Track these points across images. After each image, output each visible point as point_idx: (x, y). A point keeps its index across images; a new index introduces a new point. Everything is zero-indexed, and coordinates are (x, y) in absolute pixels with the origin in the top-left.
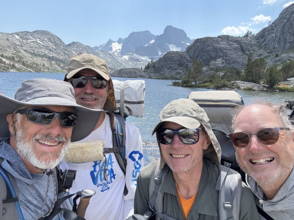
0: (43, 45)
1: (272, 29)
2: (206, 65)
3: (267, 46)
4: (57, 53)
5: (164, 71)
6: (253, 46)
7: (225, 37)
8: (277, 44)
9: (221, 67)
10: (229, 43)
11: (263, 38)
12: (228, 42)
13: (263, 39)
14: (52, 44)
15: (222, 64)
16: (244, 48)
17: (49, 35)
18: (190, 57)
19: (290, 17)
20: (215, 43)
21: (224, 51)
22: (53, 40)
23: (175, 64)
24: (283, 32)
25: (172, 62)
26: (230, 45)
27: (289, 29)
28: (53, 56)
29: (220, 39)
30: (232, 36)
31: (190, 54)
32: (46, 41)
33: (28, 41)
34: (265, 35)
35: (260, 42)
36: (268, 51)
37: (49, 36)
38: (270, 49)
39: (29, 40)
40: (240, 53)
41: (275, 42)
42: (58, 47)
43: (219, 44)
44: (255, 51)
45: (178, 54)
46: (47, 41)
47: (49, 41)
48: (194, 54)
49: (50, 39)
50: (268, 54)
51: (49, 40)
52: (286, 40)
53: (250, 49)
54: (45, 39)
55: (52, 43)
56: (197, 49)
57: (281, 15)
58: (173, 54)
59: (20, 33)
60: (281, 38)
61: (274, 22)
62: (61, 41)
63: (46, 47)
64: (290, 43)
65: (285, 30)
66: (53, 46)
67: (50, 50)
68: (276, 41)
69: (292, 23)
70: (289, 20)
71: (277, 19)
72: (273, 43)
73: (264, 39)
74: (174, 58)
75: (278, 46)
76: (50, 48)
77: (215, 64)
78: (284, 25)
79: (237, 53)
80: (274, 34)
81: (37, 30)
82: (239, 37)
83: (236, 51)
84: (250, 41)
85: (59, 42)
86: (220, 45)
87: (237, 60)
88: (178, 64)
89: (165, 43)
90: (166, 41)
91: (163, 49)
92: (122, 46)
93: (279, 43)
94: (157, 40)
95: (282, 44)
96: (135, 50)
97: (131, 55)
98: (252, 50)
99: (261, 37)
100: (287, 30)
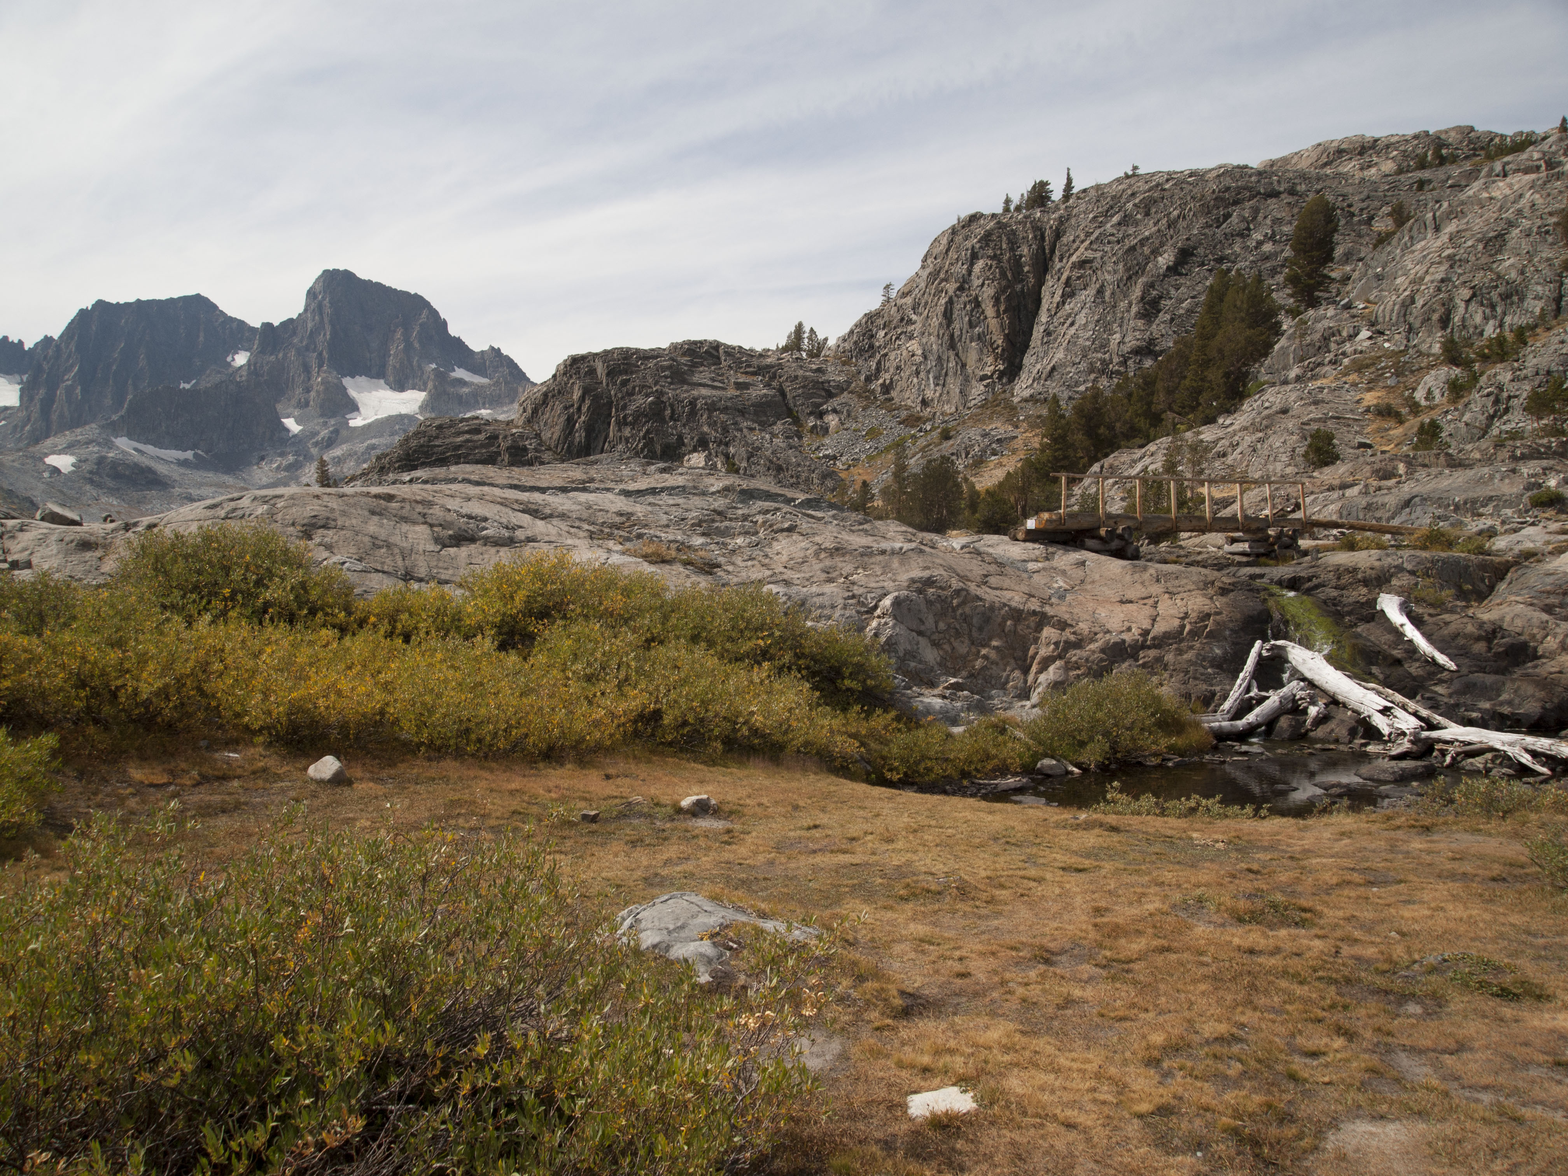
1: (902, 319)
3: (892, 392)
6: (834, 391)
7: (706, 352)
8: (932, 386)
10: (728, 380)
11: (872, 356)
12: (723, 375)
13: (873, 364)
16: (798, 400)
18: (550, 448)
19: (970, 272)
24: (952, 337)
27: (970, 321)
31: (547, 435)
34: (877, 344)
35: (862, 376)
36: (904, 413)
38: (908, 408)
40: (785, 426)
41: (922, 375)
44: (847, 417)
48: (570, 433)
50: (901, 431)
52: (969, 370)
53: (824, 407)
57: (930, 260)
60: (944, 358)
61: (907, 289)
64: (984, 383)
65: (956, 325)
68: (928, 372)
69: (980, 299)
70: (967, 286)
72: (915, 380)
73: (875, 360)
75: (938, 395)
78: (950, 302)
80: (914, 341)
83: (764, 418)
84: (816, 369)
86: (688, 387)
89: (320, 366)
90: (325, 355)
91: (307, 404)
92: (21, 390)
93: (941, 379)
94: (262, 351)
95: (954, 385)
96: (123, 412)
97: (99, 444)
98: (835, 411)
99: (861, 351)
100: (966, 326)
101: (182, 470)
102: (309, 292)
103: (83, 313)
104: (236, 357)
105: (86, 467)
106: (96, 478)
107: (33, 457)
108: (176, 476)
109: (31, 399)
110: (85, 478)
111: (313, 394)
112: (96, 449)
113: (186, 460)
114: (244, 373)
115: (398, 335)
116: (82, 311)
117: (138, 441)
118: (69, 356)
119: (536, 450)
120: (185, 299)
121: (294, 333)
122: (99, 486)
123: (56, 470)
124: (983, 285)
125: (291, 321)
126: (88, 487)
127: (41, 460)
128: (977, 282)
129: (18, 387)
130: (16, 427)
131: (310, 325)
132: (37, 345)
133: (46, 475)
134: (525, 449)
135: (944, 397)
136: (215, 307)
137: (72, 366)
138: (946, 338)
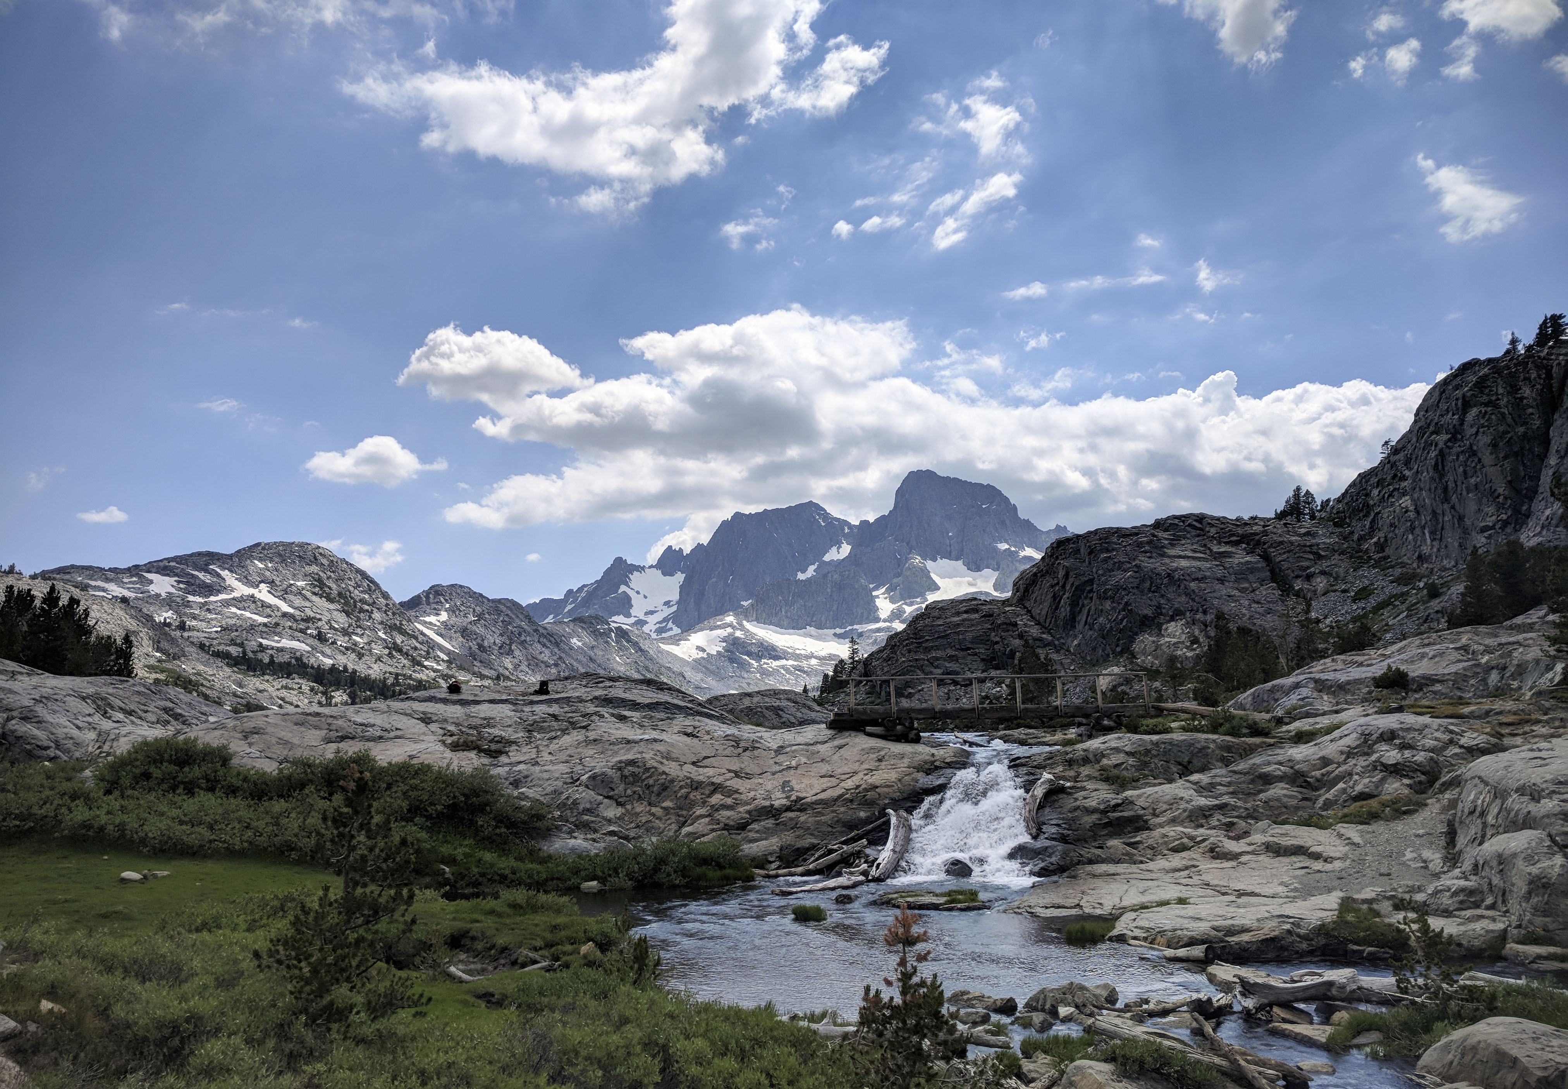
0: (285, 615)
1: (1395, 476)
2: (1117, 655)
3: (1387, 550)
4: (352, 648)
5: (917, 696)
6: (1323, 553)
7: (1190, 525)
8: (1429, 541)
9: (1186, 657)
10: (1211, 550)
11: (1366, 516)
12: (1205, 546)
13: (1367, 523)
14: (332, 606)
15: (1193, 643)
16: (1285, 565)
17: (315, 560)
18: (1038, 623)
19: (1462, 421)
20: (1146, 552)
21: (1193, 585)
22: (334, 586)
23: (970, 657)
24: (1446, 489)
25: (950, 652)
26: (1215, 559)
27: (1465, 472)
28: (333, 665)
29: (1165, 535)
30: (1218, 519)
31: (1036, 612)
32: (300, 593)
33: (212, 598)
34: (1371, 503)
35: (1356, 537)
36: (1398, 571)
37: (314, 568)
38: (1403, 565)
39: (219, 592)
40: (1268, 592)
41: (1418, 531)
42: (359, 619)
43: (1163, 555)
44: (1336, 579)
45: (976, 611)
46: (308, 594)
47: (314, 594)
48: (1056, 608)
49: (321, 583)
50: (1394, 589)
51: (315, 586)
52: (1468, 522)
53: (1312, 570)
54: (299, 584)
55: (330, 600)
56: (1064, 586)
57: (1422, 413)
58: (953, 615)
59: (173, 564)
60: (1439, 511)
61: (1399, 447)
62: (372, 585)
63: (302, 620)
64: (1486, 534)
65: (1450, 478)
66: (335, 613)
67: (321, 637)
68: (1424, 528)
69: (1475, 448)
70: (1459, 436)
71: (1410, 431)
72: (1410, 537)
73: (1370, 519)
74: (958, 633)
75: (1435, 550)
76: (320, 624)
77: (1158, 647)
78: (1441, 454)
79: (1254, 591)
80: (1407, 497)
81: (259, 544)
82: (1253, 518)
83: (1247, 585)
84: (1308, 534)
85: (362, 592)
86: (1167, 560)
87: (1258, 622)
88: (983, 660)
89: (908, 553)
90: (912, 543)
91: (897, 587)
92: (681, 587)
93: (1437, 534)
94: (861, 544)
95: (1452, 539)
96: (752, 602)
97: (733, 628)
98: (1323, 573)
99: (1355, 511)
100: (1461, 478)
111: (902, 578)
114: (847, 564)
121: (886, 527)
124: (1477, 433)
128: (1469, 431)
134: (1016, 625)
135: (1443, 552)
138: (1439, 491)
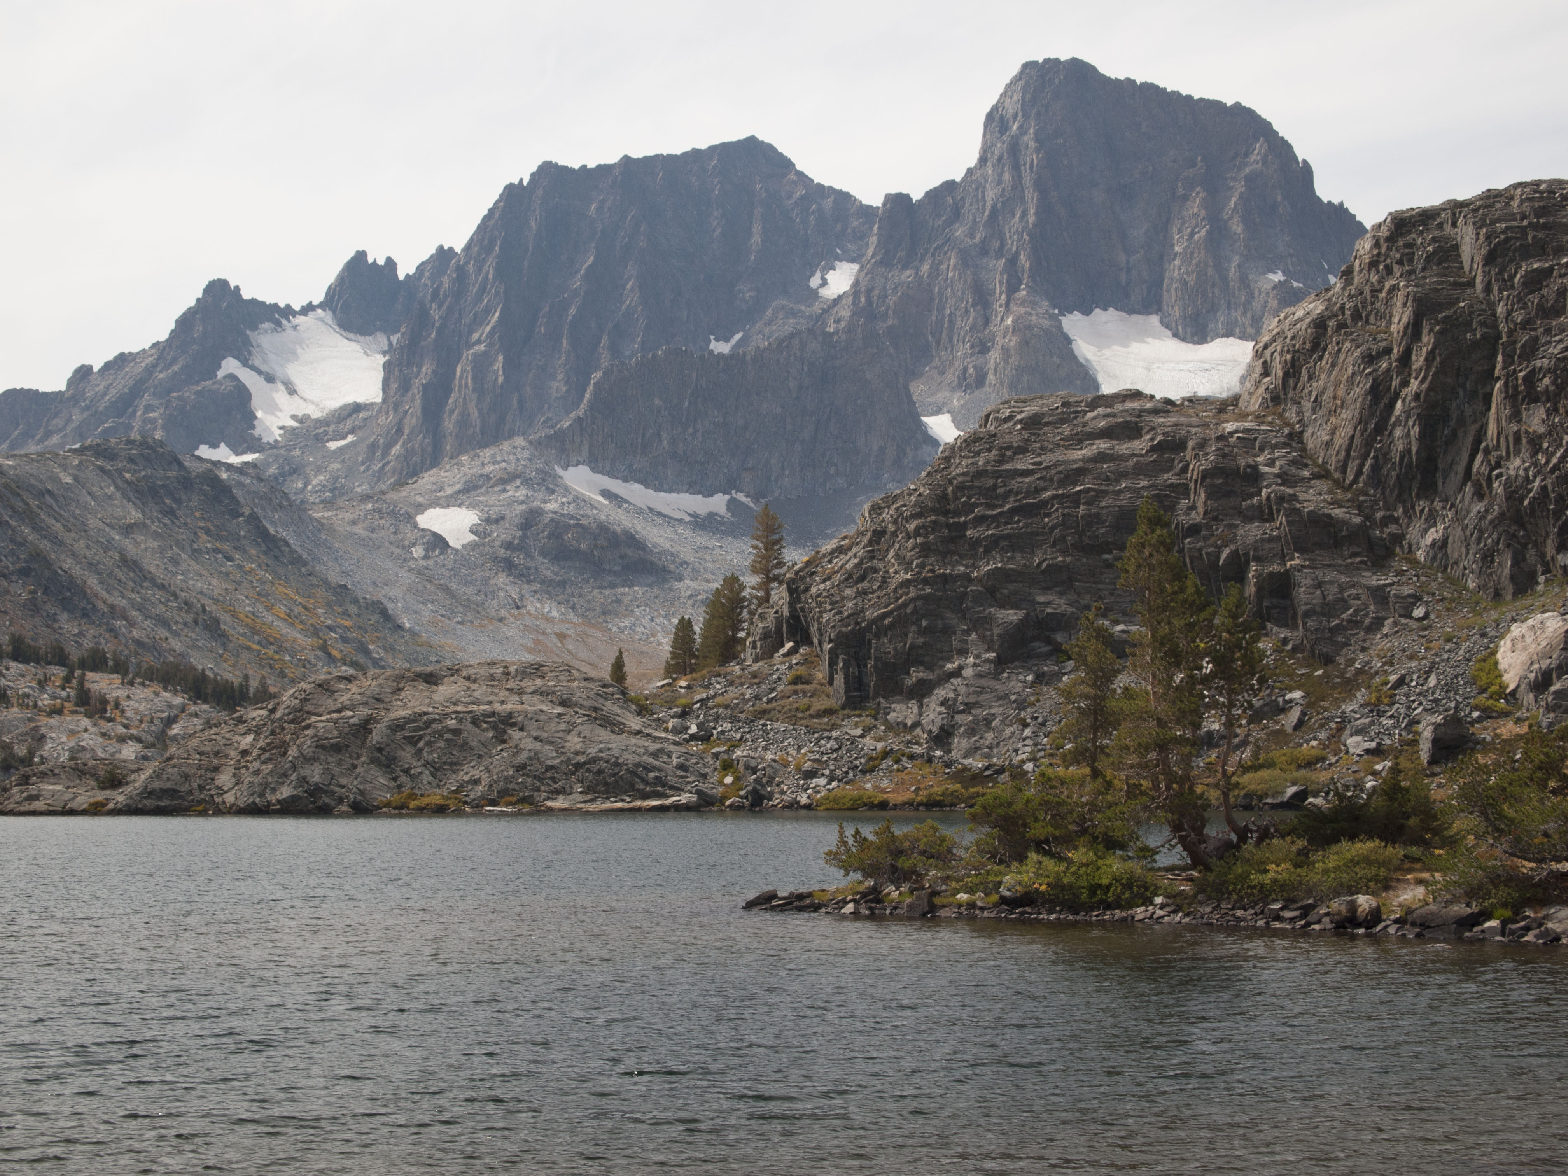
48: (1380, 429)
89: (1012, 289)
90: (1024, 261)
91: (980, 380)
92: (387, 367)
94: (886, 261)
96: (581, 412)
97: (527, 482)
101: (702, 539)
102: (990, 117)
103: (512, 193)
104: (831, 276)
105: (500, 534)
106: (519, 559)
107: (393, 514)
108: (687, 554)
109: (405, 386)
110: (495, 559)
111: (994, 355)
112: (521, 494)
113: (712, 515)
114: (845, 313)
115: (1195, 207)
116: (510, 189)
117: (611, 474)
118: (483, 290)
119: (1284, 478)
120: (724, 150)
121: (956, 214)
122: (522, 575)
123: (438, 542)
125: (949, 186)
126: (502, 579)
127: (410, 518)
129: (381, 360)
130: (373, 447)
131: (991, 194)
132: (421, 268)
133: (418, 552)
134: (1254, 476)
136: (786, 164)
137: (488, 311)
